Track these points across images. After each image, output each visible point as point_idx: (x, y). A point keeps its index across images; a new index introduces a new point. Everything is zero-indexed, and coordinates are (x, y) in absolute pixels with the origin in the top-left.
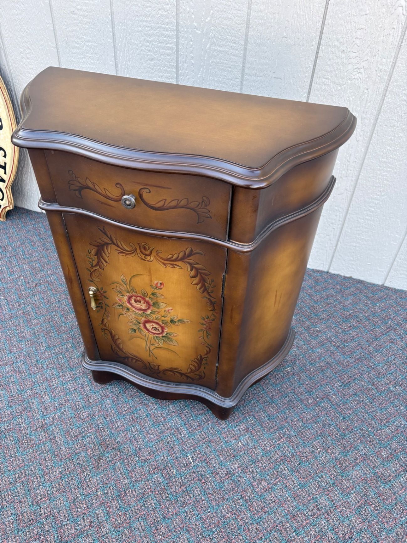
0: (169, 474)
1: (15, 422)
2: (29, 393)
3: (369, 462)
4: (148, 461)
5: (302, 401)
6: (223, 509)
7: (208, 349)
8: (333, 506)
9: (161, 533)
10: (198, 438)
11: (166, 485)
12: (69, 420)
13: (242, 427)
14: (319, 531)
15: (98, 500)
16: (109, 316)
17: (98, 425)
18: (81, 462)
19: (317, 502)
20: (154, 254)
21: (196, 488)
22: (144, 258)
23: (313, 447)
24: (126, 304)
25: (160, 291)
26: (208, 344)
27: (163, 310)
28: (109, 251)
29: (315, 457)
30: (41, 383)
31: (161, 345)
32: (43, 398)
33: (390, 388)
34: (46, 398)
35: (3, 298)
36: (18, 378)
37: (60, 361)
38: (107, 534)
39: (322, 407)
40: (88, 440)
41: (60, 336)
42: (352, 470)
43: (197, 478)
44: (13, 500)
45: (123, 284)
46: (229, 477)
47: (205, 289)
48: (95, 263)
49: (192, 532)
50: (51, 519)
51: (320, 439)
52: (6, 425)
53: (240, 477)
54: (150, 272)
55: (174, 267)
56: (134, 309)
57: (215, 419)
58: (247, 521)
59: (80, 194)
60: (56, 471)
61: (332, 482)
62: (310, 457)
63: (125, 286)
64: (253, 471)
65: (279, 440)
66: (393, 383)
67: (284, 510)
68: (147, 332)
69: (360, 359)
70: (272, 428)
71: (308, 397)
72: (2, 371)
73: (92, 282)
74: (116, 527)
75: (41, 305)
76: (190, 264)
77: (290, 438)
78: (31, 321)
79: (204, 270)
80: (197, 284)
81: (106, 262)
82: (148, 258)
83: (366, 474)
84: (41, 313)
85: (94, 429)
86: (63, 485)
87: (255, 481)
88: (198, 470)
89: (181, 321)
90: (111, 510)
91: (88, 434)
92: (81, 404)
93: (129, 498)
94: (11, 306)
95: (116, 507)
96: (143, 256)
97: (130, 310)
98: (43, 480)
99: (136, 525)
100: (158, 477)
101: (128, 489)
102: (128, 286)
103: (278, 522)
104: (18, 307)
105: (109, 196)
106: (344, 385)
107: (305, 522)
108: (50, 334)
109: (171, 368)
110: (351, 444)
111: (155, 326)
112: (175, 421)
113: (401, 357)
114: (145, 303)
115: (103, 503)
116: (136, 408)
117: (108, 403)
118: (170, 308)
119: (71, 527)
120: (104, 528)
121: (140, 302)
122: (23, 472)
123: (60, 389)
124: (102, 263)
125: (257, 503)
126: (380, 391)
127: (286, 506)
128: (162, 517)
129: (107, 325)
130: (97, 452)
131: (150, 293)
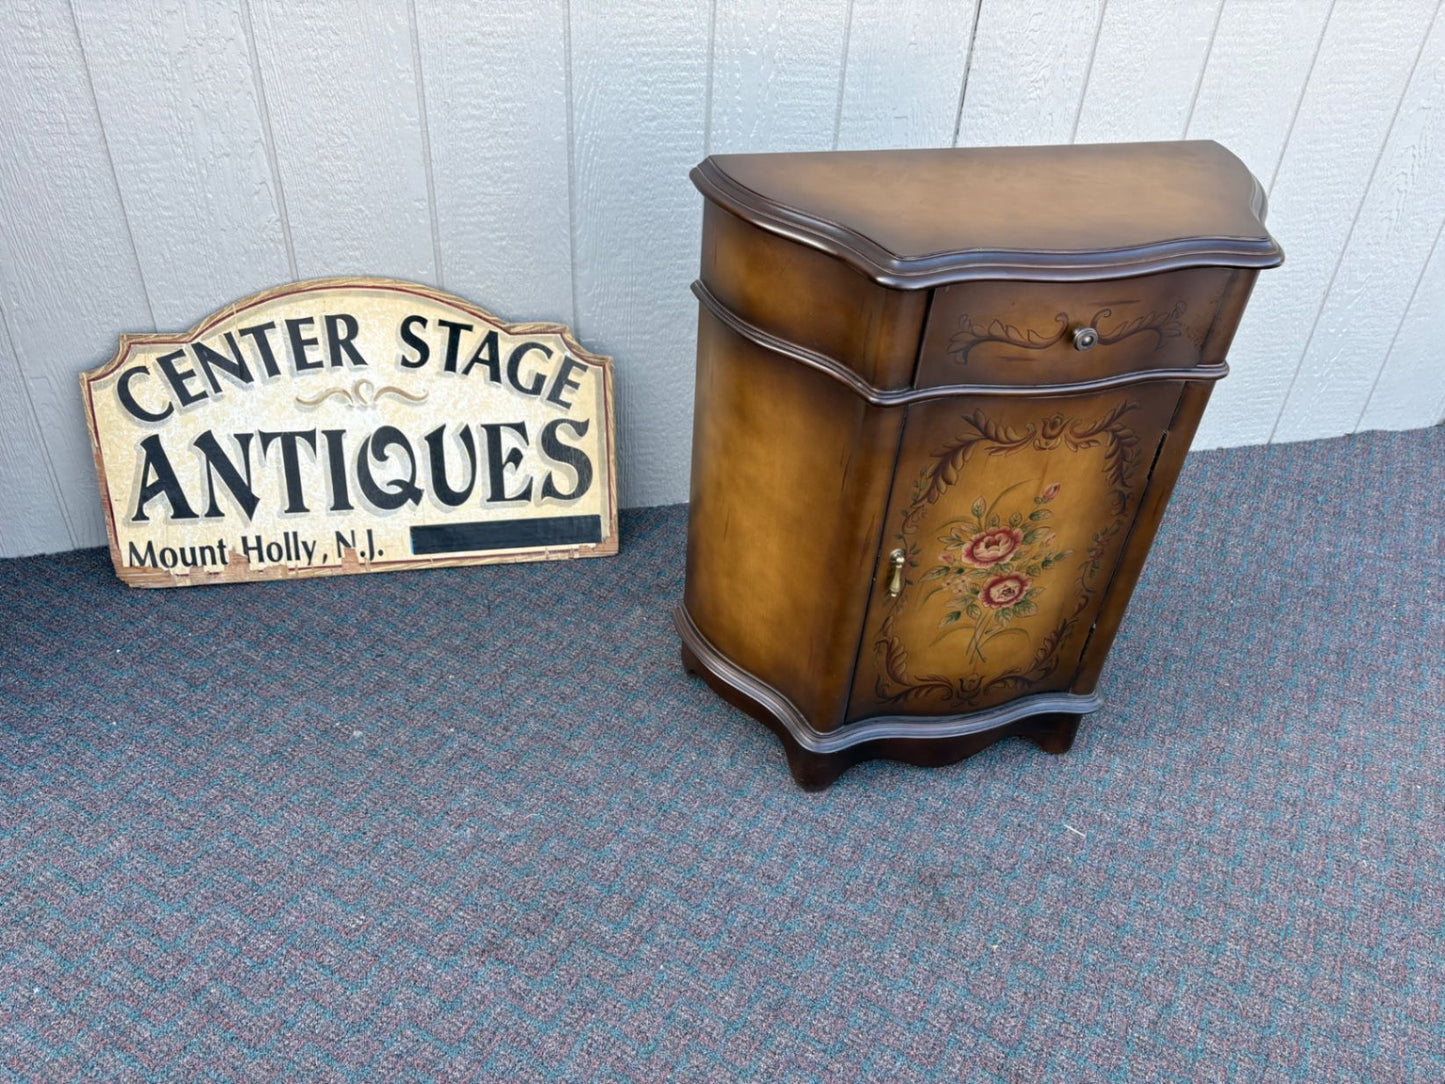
0: (1065, 867)
1: (735, 925)
2: (706, 868)
3: (1294, 714)
4: (1017, 866)
5: (1142, 675)
6: (1181, 871)
7: (1083, 601)
8: (1306, 794)
9: (1135, 950)
10: (1055, 796)
11: (1076, 884)
12: (827, 873)
13: (1098, 750)
14: (1319, 832)
15: (1002, 959)
16: (902, 606)
17: (885, 857)
18: (918, 922)
19: (1282, 798)
20: (1066, 431)
21: (1120, 865)
22: (1043, 445)
23: (1214, 730)
24: (961, 560)
25: (1048, 506)
26: (1088, 591)
27: (1038, 544)
28: (967, 458)
29: (1228, 741)
30: (709, 841)
31: (1005, 625)
32: (742, 862)
33: (1232, 605)
34: (748, 859)
35: (452, 730)
36: (656, 853)
37: (703, 789)
38: (1064, 996)
39: (1176, 671)
40: (892, 886)
41: (658, 747)
42: (1285, 736)
43: (1108, 852)
44: (870, 1037)
45: (971, 516)
46: (1148, 827)
47: (1120, 476)
48: (922, 494)
49: (1172, 924)
50: (961, 1028)
51: (1213, 716)
52: (725, 936)
53: (1162, 818)
54: (1044, 472)
55: (1090, 446)
56: (976, 566)
57: (1051, 758)
58: (1224, 869)
59: (965, 356)
60: (892, 958)
61: (1276, 762)
62: (1222, 745)
63: (976, 519)
64: (1170, 802)
65: (1163, 742)
66: (1230, 597)
67: (1254, 829)
68: (986, 606)
69: (1161, 581)
70: (1139, 731)
71: (1144, 665)
72: (611, 856)
73: (900, 537)
74: (1066, 978)
75: (554, 709)
76: (1114, 432)
77: (1175, 734)
78: (564, 747)
79: (1131, 436)
80: (1109, 470)
81: (948, 482)
82: (1052, 443)
83: (1304, 732)
84: (570, 724)
85: (884, 865)
86: (925, 970)
87: (1185, 813)
88: (1097, 840)
89: (1059, 557)
90: (1035, 961)
91: (884, 878)
92: (821, 839)
93: (1043, 930)
94: (490, 739)
95: (1039, 953)
96: (1043, 441)
97: (966, 571)
98: (886, 982)
99: (1091, 958)
100: (1053, 882)
101: (1027, 919)
102: (983, 519)
103: (1261, 849)
104: (508, 733)
105: (1032, 343)
106: (1175, 626)
107: (1293, 830)
108: (633, 753)
109: (1005, 672)
110: (1255, 702)
111: (1010, 584)
112: (997, 789)
113: (1208, 556)
114: (1007, 542)
115: (1013, 958)
116: (918, 800)
117: (865, 815)
118: (1054, 534)
119: (1005, 1019)
120: (1051, 990)
121: (997, 543)
122: (841, 988)
123: (755, 834)
124: (939, 490)
125: (1214, 839)
126: (1226, 615)
127: (1252, 823)
128: (1114, 928)
129: (890, 630)
130: (927, 896)
131: (1026, 516)
